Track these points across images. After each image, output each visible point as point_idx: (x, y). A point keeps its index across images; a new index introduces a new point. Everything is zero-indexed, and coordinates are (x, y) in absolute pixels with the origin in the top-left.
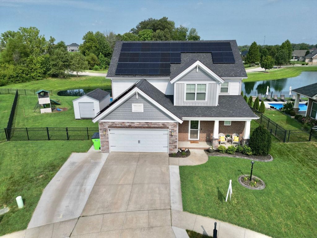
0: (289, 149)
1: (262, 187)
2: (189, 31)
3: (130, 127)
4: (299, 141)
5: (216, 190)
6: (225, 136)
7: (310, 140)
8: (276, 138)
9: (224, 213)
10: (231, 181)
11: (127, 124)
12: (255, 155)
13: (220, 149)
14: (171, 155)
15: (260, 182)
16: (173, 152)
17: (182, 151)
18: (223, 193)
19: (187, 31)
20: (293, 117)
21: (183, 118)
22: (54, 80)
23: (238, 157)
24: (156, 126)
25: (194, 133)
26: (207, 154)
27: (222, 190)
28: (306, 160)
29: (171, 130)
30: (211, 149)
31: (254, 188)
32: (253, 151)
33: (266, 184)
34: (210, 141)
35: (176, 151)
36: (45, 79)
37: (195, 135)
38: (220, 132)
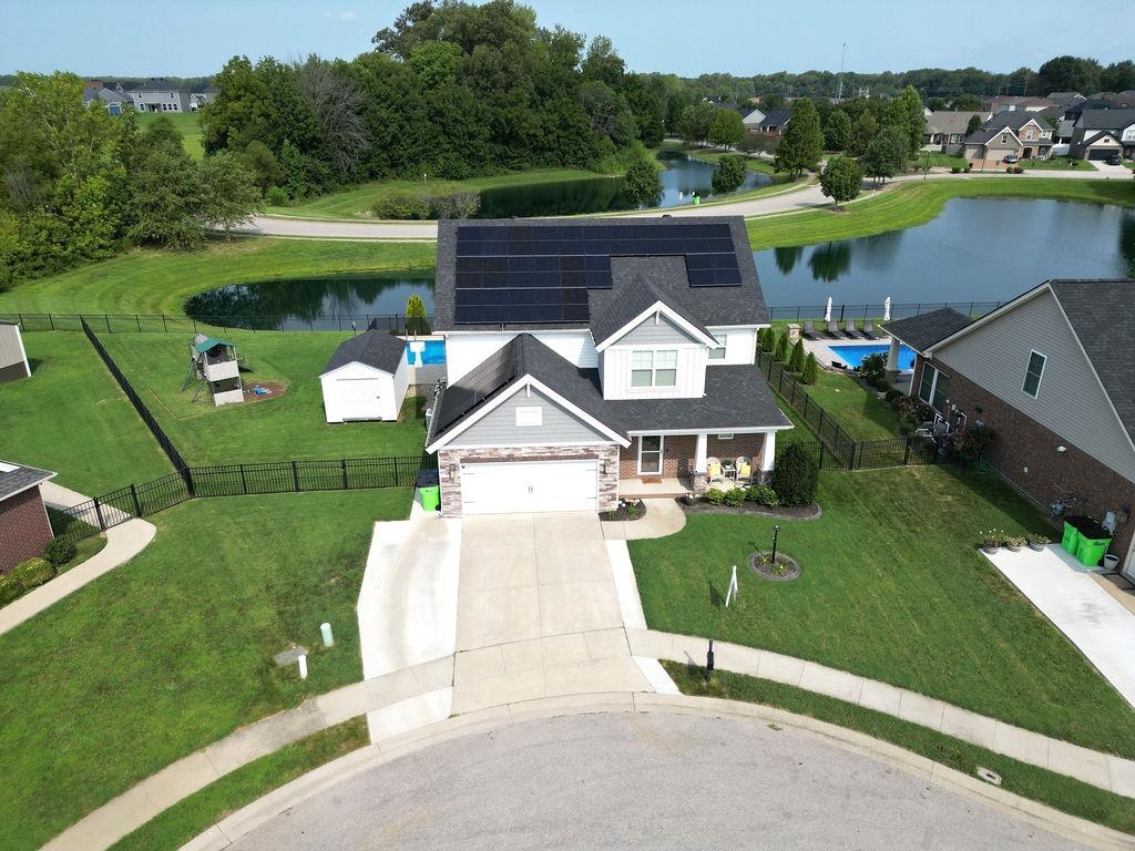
0: (858, 487)
1: (794, 575)
2: (587, 45)
3: (510, 458)
4: (884, 465)
5: (706, 587)
6: (719, 464)
7: (905, 463)
8: (836, 460)
9: (723, 627)
10: (735, 568)
11: (505, 453)
12: (785, 506)
13: (710, 497)
14: (605, 516)
15: (790, 566)
16: (607, 509)
17: (628, 504)
18: (721, 591)
19: (581, 46)
20: (882, 395)
21: (629, 432)
22: (154, 255)
23: (748, 512)
24: (570, 454)
25: (650, 460)
26: (683, 509)
27: (717, 586)
28: (888, 509)
29: (603, 462)
30: (691, 497)
31: (777, 577)
32: (780, 498)
33: (802, 567)
34: (687, 477)
35: (614, 506)
36: (122, 256)
37: (653, 464)
38: (709, 455)
